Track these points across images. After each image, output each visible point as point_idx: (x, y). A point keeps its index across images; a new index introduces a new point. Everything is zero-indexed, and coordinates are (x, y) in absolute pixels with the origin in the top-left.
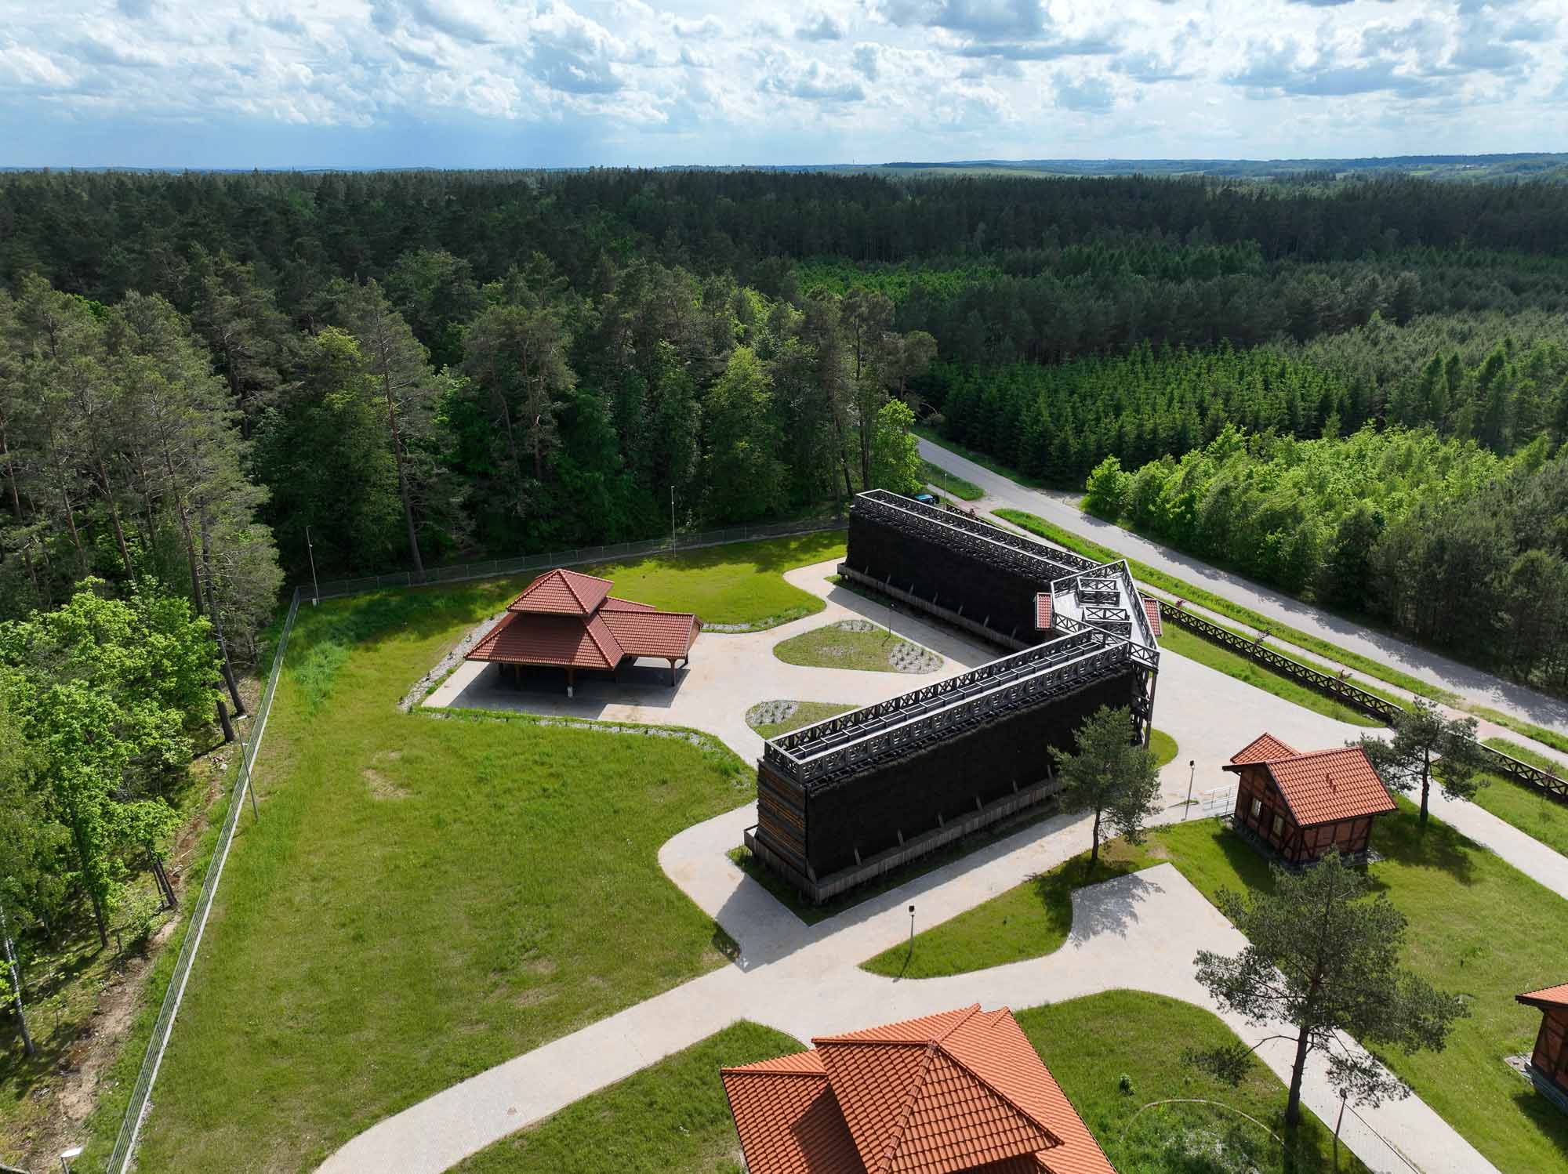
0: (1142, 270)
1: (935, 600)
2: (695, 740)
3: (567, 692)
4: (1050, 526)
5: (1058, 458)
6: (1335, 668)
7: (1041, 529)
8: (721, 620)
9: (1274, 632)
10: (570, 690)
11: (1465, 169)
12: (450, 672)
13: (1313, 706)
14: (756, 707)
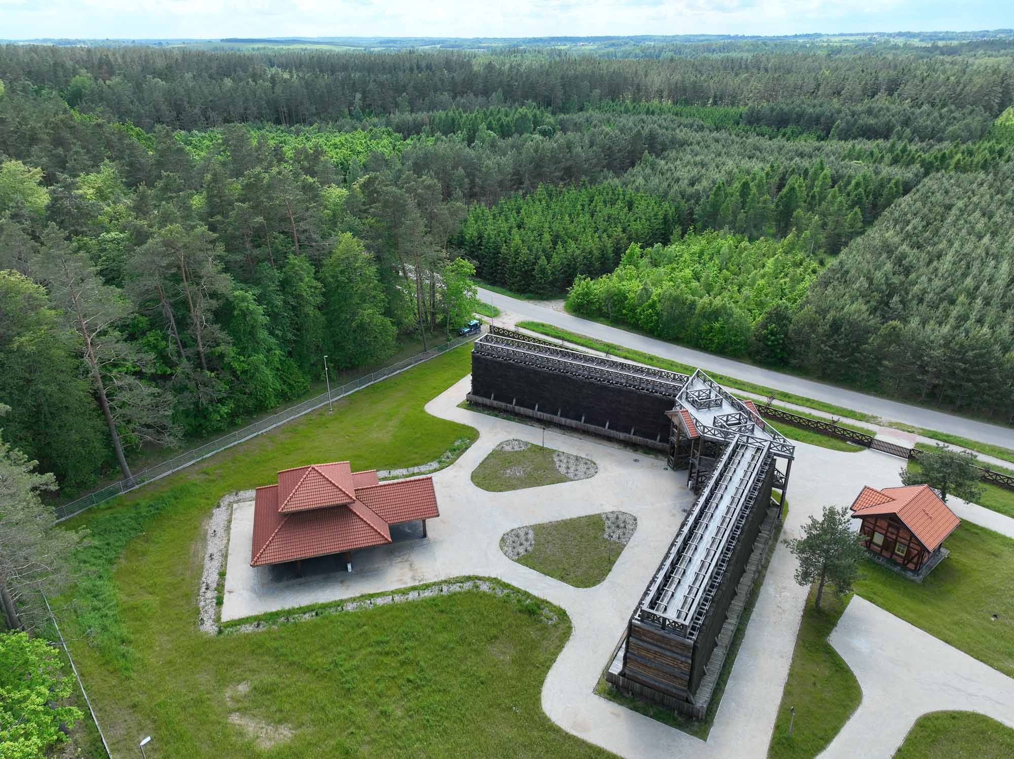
0: (490, 128)
1: (559, 413)
2: (484, 587)
3: (347, 569)
4: (563, 331)
5: (541, 278)
6: (828, 416)
7: (560, 334)
8: (412, 462)
9: (776, 396)
10: (349, 566)
11: (583, 45)
12: (222, 575)
13: (820, 444)
14: (503, 540)
